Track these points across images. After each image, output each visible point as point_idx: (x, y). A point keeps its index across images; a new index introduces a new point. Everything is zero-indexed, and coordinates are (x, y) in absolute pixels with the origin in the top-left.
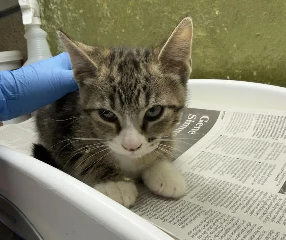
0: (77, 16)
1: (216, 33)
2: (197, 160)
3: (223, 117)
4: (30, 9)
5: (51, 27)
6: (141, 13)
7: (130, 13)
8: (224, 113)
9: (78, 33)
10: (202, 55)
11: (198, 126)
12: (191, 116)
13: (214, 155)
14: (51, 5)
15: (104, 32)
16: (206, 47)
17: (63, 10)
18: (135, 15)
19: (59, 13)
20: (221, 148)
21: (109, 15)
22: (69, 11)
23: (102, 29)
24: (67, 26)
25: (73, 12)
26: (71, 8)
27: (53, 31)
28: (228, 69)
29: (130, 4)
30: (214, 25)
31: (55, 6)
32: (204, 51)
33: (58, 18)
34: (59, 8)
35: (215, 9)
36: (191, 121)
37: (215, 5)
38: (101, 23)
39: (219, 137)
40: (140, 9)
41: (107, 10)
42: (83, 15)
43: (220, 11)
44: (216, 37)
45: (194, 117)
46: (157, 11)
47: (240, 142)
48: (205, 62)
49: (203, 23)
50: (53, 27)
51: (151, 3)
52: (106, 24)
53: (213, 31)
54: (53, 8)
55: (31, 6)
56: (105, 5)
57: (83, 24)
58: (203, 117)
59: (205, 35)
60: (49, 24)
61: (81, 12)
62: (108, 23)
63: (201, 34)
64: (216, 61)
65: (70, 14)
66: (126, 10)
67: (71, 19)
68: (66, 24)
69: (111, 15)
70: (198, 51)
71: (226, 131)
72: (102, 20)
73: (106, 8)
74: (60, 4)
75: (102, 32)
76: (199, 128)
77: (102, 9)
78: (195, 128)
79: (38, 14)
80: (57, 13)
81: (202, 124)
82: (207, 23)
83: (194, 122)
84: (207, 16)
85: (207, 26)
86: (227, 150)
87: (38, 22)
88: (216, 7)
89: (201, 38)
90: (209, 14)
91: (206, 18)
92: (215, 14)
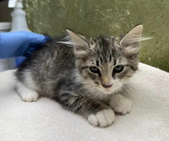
0: (46, 4)
6: (83, 7)
7: (76, 7)
18: (79, 8)
23: (60, 15)
30: (126, 21)
35: (127, 11)
37: (127, 7)
38: (59, 11)
40: (82, 5)
42: (50, 4)
43: (130, 12)
49: (119, 19)
57: (50, 10)
59: (120, 28)
61: (48, 1)
62: (64, 11)
65: (42, 2)
67: (43, 6)
69: (65, 6)
72: (60, 9)
73: (63, 1)
82: (121, 20)
88: (127, 9)
89: (117, 29)
90: (123, 13)
91: (121, 16)
92: (127, 14)
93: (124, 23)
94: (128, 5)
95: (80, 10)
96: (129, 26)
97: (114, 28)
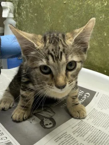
0: (33, 16)
1: (103, 45)
2: (77, 127)
3: (97, 95)
4: (7, 8)
5: (20, 19)
6: (66, 24)
7: (60, 22)
8: (98, 93)
9: (33, 26)
10: (93, 55)
11: (83, 99)
12: (81, 91)
13: (88, 124)
14: (21, 7)
15: (46, 29)
16: (97, 52)
17: (27, 11)
18: (63, 24)
19: (25, 12)
20: (92, 120)
21: (49, 20)
22: (30, 12)
23: (45, 27)
24: (28, 21)
25: (32, 13)
26: (31, 11)
27: (21, 21)
28: (106, 67)
29: (61, 17)
30: (103, 41)
31: (23, 8)
32: (95, 54)
33: (24, 15)
34: (25, 10)
35: (105, 32)
36: (80, 94)
37: (105, 30)
38: (45, 24)
39: (93, 110)
40: (66, 22)
41: (49, 17)
42: (36, 17)
43: (107, 34)
44: (102, 47)
45: (82, 93)
46: (74, 25)
47: (103, 116)
48: (94, 60)
49: (97, 38)
50: (21, 19)
51: (72, 19)
52: (47, 24)
53: (102, 44)
54: (22, 8)
55: (8, 7)
56: (48, 14)
57: (36, 22)
58: (86, 93)
59: (97, 45)
60: (19, 17)
61: (36, 14)
62: (49, 25)
63: (95, 44)
64: (101, 61)
65: (30, 14)
66: (59, 20)
67: (31, 17)
68: (28, 20)
69: (50, 21)
70: (92, 53)
71: (97, 106)
72: (46, 22)
73: (48, 16)
74: (26, 7)
75: (45, 29)
76: (84, 101)
77: (46, 16)
78: (81, 100)
79: (12, 12)
80: (24, 12)
81: (86, 98)
82: (99, 39)
83: (81, 95)
84: (100, 35)
85: (99, 40)
86: (95, 122)
87: (12, 16)
88: (105, 31)
89: (94, 46)
90: (101, 34)
91: (99, 36)
92: (104, 34)
93: (101, 41)
94: (106, 28)
95: (64, 26)
96: (105, 44)
97: (92, 45)
